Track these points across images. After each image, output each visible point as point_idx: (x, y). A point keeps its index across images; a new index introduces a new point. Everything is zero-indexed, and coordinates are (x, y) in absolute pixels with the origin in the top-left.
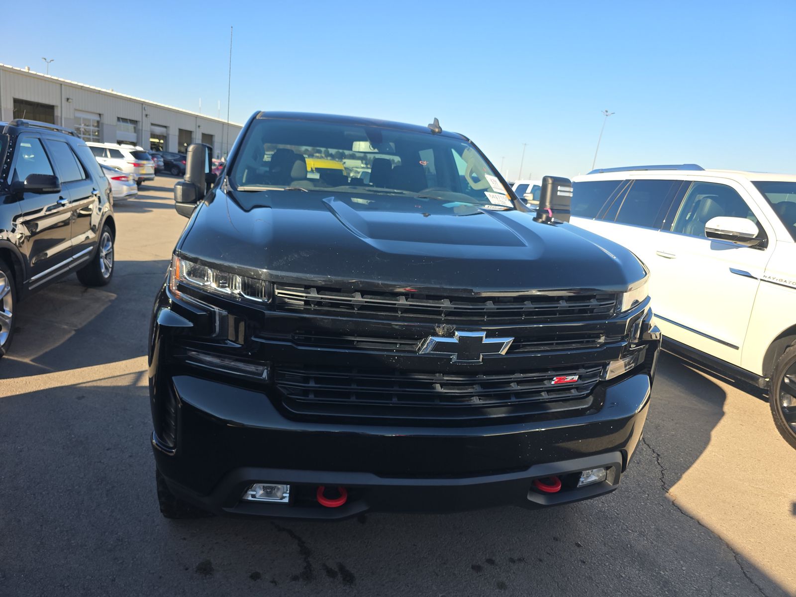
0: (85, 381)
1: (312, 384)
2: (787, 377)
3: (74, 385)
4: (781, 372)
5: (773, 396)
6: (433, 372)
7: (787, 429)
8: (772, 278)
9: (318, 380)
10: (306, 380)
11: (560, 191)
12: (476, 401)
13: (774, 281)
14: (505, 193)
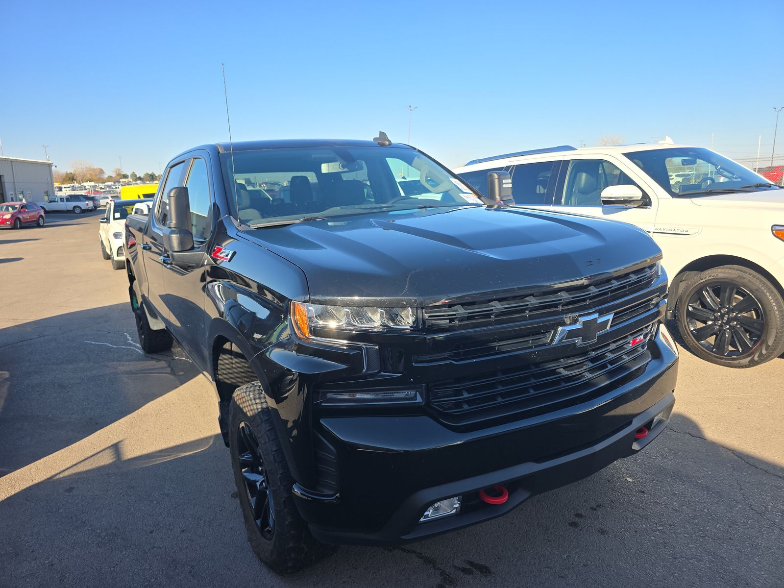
0: (58, 471)
1: (466, 395)
2: (690, 306)
3: (48, 479)
4: (685, 303)
5: (682, 324)
6: (557, 360)
7: (699, 347)
8: (662, 230)
9: (469, 391)
10: (458, 393)
11: (505, 183)
12: (589, 376)
13: (665, 231)
14: (470, 191)
